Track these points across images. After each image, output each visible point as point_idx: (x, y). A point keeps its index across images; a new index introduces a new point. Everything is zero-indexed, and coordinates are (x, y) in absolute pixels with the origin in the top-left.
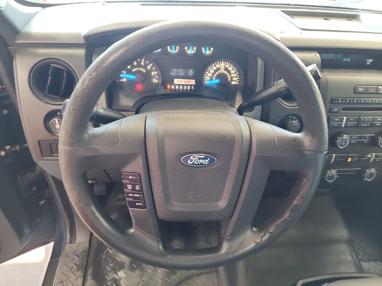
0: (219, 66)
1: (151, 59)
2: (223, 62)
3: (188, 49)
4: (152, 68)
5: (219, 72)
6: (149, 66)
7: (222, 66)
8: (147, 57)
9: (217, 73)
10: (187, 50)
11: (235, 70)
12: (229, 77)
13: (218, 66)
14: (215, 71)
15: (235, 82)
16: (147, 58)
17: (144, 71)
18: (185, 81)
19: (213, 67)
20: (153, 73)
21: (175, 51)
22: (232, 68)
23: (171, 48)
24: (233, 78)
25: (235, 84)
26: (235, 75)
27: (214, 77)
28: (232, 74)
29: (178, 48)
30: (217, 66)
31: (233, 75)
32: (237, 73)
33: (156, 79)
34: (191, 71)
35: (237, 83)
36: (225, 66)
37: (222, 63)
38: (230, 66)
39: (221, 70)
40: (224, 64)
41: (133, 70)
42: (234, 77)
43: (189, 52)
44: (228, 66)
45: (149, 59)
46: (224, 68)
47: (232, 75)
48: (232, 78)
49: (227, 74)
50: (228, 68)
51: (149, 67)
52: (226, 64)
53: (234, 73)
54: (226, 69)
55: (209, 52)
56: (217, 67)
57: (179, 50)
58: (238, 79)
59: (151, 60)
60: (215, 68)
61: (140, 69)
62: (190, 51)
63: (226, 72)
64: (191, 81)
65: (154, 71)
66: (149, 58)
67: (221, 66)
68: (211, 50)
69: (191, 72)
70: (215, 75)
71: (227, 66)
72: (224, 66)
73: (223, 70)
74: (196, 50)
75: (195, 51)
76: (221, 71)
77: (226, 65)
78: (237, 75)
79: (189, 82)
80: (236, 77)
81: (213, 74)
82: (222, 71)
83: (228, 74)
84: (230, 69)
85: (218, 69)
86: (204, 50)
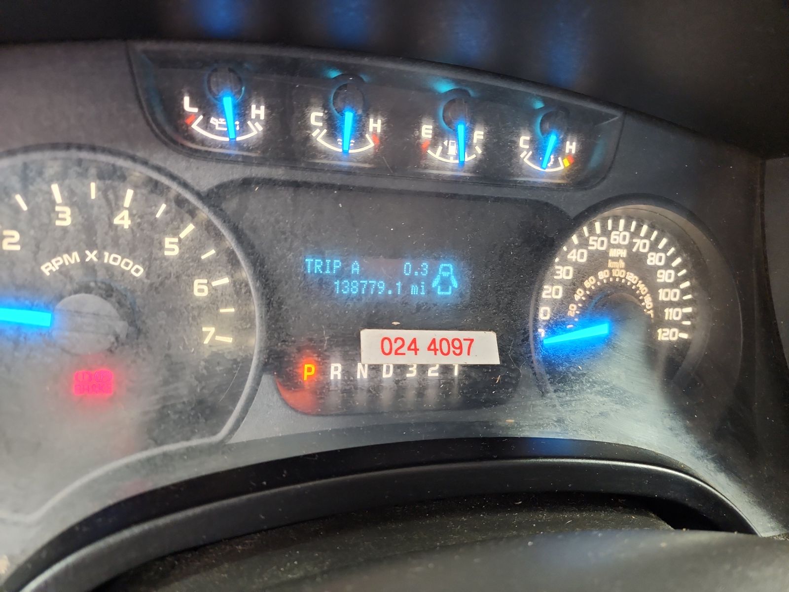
0: (602, 242)
1: (185, 185)
2: (622, 222)
3: (439, 135)
4: (191, 249)
5: (603, 275)
6: (176, 240)
7: (618, 246)
8: (159, 169)
9: (589, 283)
10: (434, 144)
11: (677, 269)
12: (648, 302)
13: (596, 244)
14: (582, 273)
15: (676, 330)
16: (155, 176)
17: (137, 270)
18: (434, 341)
19: (574, 251)
20: (200, 288)
21: (355, 147)
22: (663, 255)
23: (333, 128)
24: (667, 310)
25: (675, 339)
26: (673, 295)
27: (575, 306)
28: (660, 291)
29: (376, 125)
30: (591, 242)
31: (667, 294)
32: (686, 284)
33: (222, 325)
34: (446, 269)
35: (685, 336)
36: (631, 245)
37: (615, 227)
38: (654, 247)
39: (611, 264)
40: (627, 234)
41: (49, 268)
42: (672, 304)
43: (445, 153)
44: (645, 245)
45: (175, 188)
46: (623, 253)
47: (662, 295)
48: (660, 307)
49: (638, 288)
50: (645, 255)
51: (171, 248)
52: (636, 234)
53: (672, 280)
54: (635, 262)
55: (556, 163)
56: (590, 248)
57: (384, 140)
58: (687, 317)
59: (188, 196)
60: (582, 254)
61: (100, 256)
62: (452, 150)
63: (637, 278)
64: (472, 341)
65: (207, 270)
66: (173, 177)
67: (612, 242)
68: (567, 151)
69: (445, 274)
70: (579, 295)
71: (641, 245)
72: (626, 242)
73: (622, 264)
74: (486, 146)
75: (479, 150)
76: (611, 270)
77: (634, 240)
78: (684, 292)
79: (461, 348)
80: (681, 304)
81: (571, 288)
82: (618, 271)
83: (643, 288)
84: (653, 259)
85: (599, 261)
86: (527, 147)
